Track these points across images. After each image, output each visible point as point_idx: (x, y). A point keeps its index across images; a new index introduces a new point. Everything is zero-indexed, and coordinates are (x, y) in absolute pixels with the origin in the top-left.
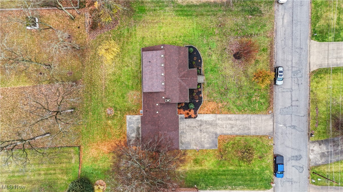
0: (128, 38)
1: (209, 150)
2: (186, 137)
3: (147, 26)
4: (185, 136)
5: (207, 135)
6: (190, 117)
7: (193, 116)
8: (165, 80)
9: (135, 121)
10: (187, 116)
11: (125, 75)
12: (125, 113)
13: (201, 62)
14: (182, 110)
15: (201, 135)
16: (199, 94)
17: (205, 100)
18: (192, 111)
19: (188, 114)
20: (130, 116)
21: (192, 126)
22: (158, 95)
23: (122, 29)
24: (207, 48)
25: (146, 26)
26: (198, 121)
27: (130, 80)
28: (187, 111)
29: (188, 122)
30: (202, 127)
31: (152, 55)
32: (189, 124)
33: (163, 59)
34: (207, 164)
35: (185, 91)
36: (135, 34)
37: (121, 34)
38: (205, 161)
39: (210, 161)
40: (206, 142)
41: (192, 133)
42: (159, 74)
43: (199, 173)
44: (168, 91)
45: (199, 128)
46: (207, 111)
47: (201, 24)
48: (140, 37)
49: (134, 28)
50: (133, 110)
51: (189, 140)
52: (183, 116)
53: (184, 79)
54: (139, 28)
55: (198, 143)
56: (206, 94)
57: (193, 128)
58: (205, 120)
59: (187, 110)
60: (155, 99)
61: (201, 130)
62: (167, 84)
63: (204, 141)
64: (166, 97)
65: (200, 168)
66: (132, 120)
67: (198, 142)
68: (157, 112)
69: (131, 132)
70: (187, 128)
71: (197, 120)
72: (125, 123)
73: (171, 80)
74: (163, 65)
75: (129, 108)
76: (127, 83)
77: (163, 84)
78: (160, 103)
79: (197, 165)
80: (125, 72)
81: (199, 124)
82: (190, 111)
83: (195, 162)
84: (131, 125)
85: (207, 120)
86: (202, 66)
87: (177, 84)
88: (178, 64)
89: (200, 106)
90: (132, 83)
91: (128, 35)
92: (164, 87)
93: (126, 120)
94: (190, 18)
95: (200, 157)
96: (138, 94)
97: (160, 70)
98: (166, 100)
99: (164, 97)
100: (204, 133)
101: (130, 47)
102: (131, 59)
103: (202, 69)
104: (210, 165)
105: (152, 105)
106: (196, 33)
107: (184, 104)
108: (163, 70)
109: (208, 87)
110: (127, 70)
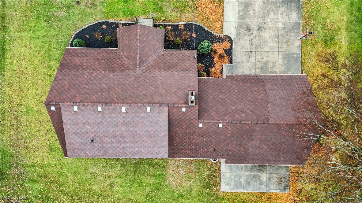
0: (50, 183)
1: (304, 12)
2: (274, 63)
3: (23, 140)
4: (272, 65)
5: (272, 15)
6: (229, 52)
7: (226, 44)
8: (140, 105)
9: (234, 174)
10: (226, 59)
11: (132, 192)
12: (214, 194)
13: (107, 23)
14: (213, 69)
15: (270, 29)
16: (179, 30)
17: (192, 18)
18: (216, 46)
19: (221, 56)
20: (222, 184)
21: (251, 48)
22: (176, 123)
23: (31, 194)
24: (76, 10)
25: (24, 143)
26: (238, 34)
27: (144, 181)
28: (216, 58)
29: (240, 57)
30: (253, 26)
31: (76, 134)
32: (245, 55)
33: (83, 108)
34: (336, 18)
35: (169, 58)
36: (41, 167)
37: (41, 197)
38: (328, 21)
39: (329, 10)
40: (286, 19)
41: (266, 49)
42: (124, 117)
43: (354, 36)
44: (169, 98)
45: (254, 32)
46: (217, 13)
47: (23, 22)
48: (49, 157)
49: (28, 169)
50: (209, 176)
51: (280, 56)
52: (226, 67)
53: (140, 58)
54: (29, 157)
55: (287, 35)
56: (179, 14)
57: (254, 46)
58: (236, 20)
59: (213, 58)
60: (187, 131)
61: (260, 29)
62: (150, 98)
63: (284, 23)
64: (184, 104)
65: (344, 33)
66: (231, 180)
67: (285, 35)
68: (220, 126)
69: (258, 182)
70: (253, 59)
71: (237, 37)
72: (237, 194)
73: (140, 89)
74: (100, 109)
75: (204, 186)
76: (150, 188)
77: (148, 109)
78: (197, 118)
79: (337, 40)
80: (124, 191)
81: (246, 32)
82: (215, 52)
83: (329, 43)
84: (243, 182)
85: (237, 15)
86: (117, 22)
87: (152, 75)
88: (103, 72)
89: (206, 28)
90: (149, 177)
91: (43, 182)
92: (156, 107)
93: (230, 193)
94: (10, 44)
95: (320, 33)
96: (175, 165)
97: (114, 115)
98: (190, 104)
99: (181, 108)
100: (265, 23)
101: (71, 178)
102: (96, 176)
103: (122, 22)
104: (338, 10)
105: (202, 138)
106: (42, 33)
107: (200, 64)
108: (112, 108)
109: (164, 10)
110: (121, 187)
